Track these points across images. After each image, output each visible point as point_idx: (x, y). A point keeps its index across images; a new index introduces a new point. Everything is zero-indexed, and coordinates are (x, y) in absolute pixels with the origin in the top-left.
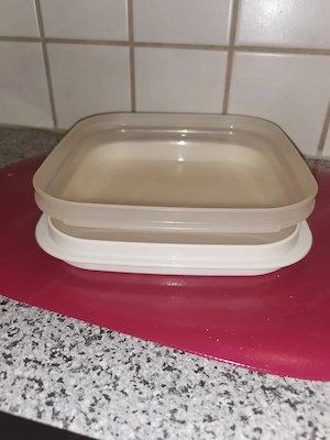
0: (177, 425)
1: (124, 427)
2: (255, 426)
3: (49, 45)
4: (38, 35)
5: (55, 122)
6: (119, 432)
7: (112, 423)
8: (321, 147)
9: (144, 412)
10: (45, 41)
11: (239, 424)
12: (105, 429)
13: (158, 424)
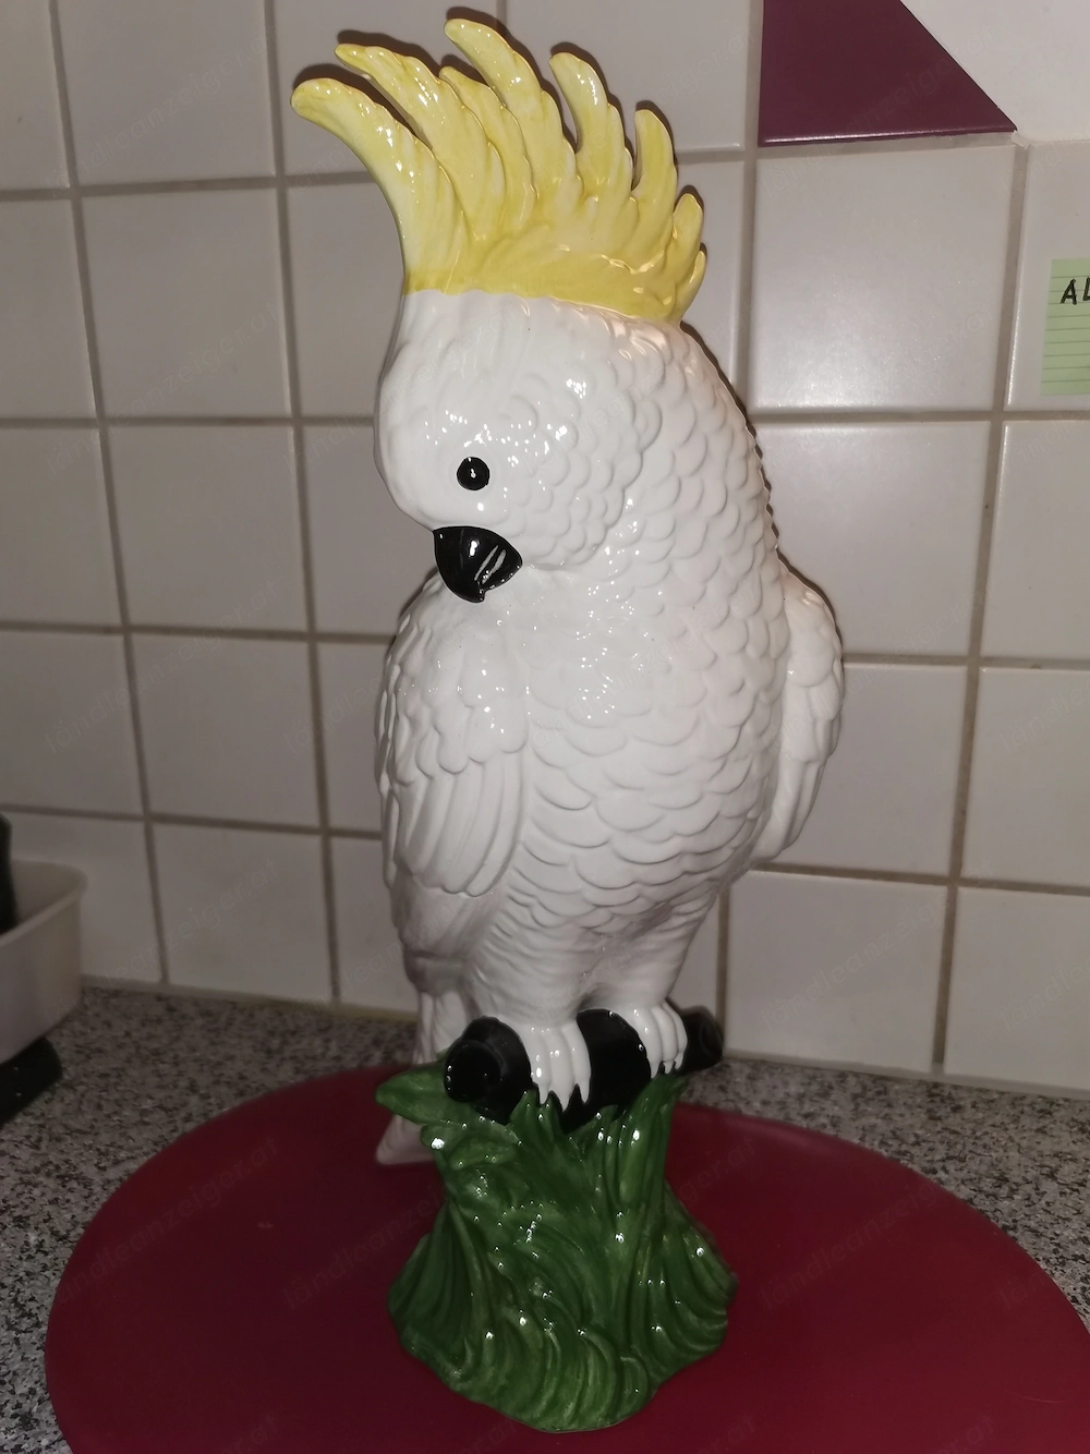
3: (336, 842)
4: (313, 820)
5: (336, 991)
8: (939, 1055)
10: (327, 832)
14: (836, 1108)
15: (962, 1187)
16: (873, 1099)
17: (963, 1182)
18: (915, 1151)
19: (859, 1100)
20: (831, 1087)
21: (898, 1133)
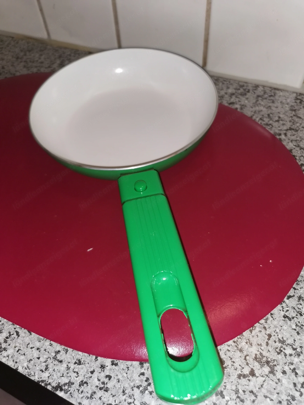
0: (56, 362)
1: (23, 357)
2: (108, 374)
5: (48, 34)
6: (18, 361)
7: (16, 354)
9: (38, 349)
11: (98, 370)
12: (10, 357)
13: (44, 360)
14: (246, 102)
15: (290, 143)
16: (266, 99)
17: (292, 141)
18: (275, 124)
19: (260, 98)
20: (249, 91)
21: (271, 115)
